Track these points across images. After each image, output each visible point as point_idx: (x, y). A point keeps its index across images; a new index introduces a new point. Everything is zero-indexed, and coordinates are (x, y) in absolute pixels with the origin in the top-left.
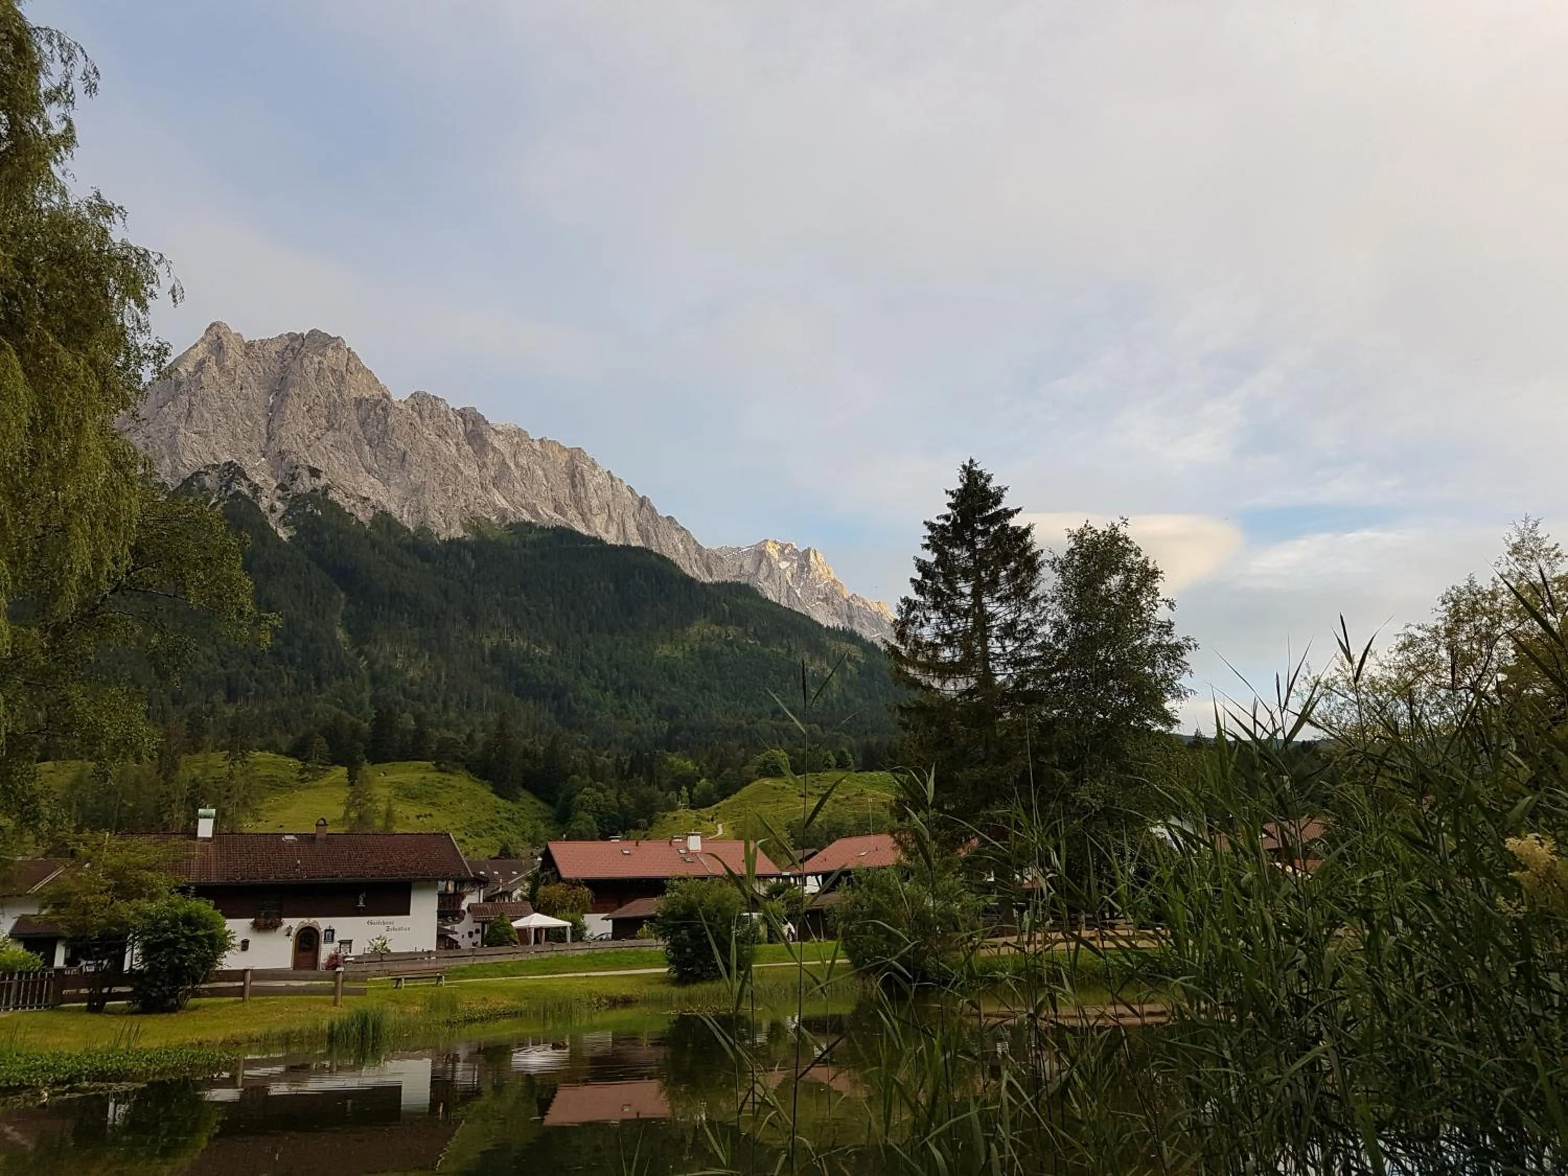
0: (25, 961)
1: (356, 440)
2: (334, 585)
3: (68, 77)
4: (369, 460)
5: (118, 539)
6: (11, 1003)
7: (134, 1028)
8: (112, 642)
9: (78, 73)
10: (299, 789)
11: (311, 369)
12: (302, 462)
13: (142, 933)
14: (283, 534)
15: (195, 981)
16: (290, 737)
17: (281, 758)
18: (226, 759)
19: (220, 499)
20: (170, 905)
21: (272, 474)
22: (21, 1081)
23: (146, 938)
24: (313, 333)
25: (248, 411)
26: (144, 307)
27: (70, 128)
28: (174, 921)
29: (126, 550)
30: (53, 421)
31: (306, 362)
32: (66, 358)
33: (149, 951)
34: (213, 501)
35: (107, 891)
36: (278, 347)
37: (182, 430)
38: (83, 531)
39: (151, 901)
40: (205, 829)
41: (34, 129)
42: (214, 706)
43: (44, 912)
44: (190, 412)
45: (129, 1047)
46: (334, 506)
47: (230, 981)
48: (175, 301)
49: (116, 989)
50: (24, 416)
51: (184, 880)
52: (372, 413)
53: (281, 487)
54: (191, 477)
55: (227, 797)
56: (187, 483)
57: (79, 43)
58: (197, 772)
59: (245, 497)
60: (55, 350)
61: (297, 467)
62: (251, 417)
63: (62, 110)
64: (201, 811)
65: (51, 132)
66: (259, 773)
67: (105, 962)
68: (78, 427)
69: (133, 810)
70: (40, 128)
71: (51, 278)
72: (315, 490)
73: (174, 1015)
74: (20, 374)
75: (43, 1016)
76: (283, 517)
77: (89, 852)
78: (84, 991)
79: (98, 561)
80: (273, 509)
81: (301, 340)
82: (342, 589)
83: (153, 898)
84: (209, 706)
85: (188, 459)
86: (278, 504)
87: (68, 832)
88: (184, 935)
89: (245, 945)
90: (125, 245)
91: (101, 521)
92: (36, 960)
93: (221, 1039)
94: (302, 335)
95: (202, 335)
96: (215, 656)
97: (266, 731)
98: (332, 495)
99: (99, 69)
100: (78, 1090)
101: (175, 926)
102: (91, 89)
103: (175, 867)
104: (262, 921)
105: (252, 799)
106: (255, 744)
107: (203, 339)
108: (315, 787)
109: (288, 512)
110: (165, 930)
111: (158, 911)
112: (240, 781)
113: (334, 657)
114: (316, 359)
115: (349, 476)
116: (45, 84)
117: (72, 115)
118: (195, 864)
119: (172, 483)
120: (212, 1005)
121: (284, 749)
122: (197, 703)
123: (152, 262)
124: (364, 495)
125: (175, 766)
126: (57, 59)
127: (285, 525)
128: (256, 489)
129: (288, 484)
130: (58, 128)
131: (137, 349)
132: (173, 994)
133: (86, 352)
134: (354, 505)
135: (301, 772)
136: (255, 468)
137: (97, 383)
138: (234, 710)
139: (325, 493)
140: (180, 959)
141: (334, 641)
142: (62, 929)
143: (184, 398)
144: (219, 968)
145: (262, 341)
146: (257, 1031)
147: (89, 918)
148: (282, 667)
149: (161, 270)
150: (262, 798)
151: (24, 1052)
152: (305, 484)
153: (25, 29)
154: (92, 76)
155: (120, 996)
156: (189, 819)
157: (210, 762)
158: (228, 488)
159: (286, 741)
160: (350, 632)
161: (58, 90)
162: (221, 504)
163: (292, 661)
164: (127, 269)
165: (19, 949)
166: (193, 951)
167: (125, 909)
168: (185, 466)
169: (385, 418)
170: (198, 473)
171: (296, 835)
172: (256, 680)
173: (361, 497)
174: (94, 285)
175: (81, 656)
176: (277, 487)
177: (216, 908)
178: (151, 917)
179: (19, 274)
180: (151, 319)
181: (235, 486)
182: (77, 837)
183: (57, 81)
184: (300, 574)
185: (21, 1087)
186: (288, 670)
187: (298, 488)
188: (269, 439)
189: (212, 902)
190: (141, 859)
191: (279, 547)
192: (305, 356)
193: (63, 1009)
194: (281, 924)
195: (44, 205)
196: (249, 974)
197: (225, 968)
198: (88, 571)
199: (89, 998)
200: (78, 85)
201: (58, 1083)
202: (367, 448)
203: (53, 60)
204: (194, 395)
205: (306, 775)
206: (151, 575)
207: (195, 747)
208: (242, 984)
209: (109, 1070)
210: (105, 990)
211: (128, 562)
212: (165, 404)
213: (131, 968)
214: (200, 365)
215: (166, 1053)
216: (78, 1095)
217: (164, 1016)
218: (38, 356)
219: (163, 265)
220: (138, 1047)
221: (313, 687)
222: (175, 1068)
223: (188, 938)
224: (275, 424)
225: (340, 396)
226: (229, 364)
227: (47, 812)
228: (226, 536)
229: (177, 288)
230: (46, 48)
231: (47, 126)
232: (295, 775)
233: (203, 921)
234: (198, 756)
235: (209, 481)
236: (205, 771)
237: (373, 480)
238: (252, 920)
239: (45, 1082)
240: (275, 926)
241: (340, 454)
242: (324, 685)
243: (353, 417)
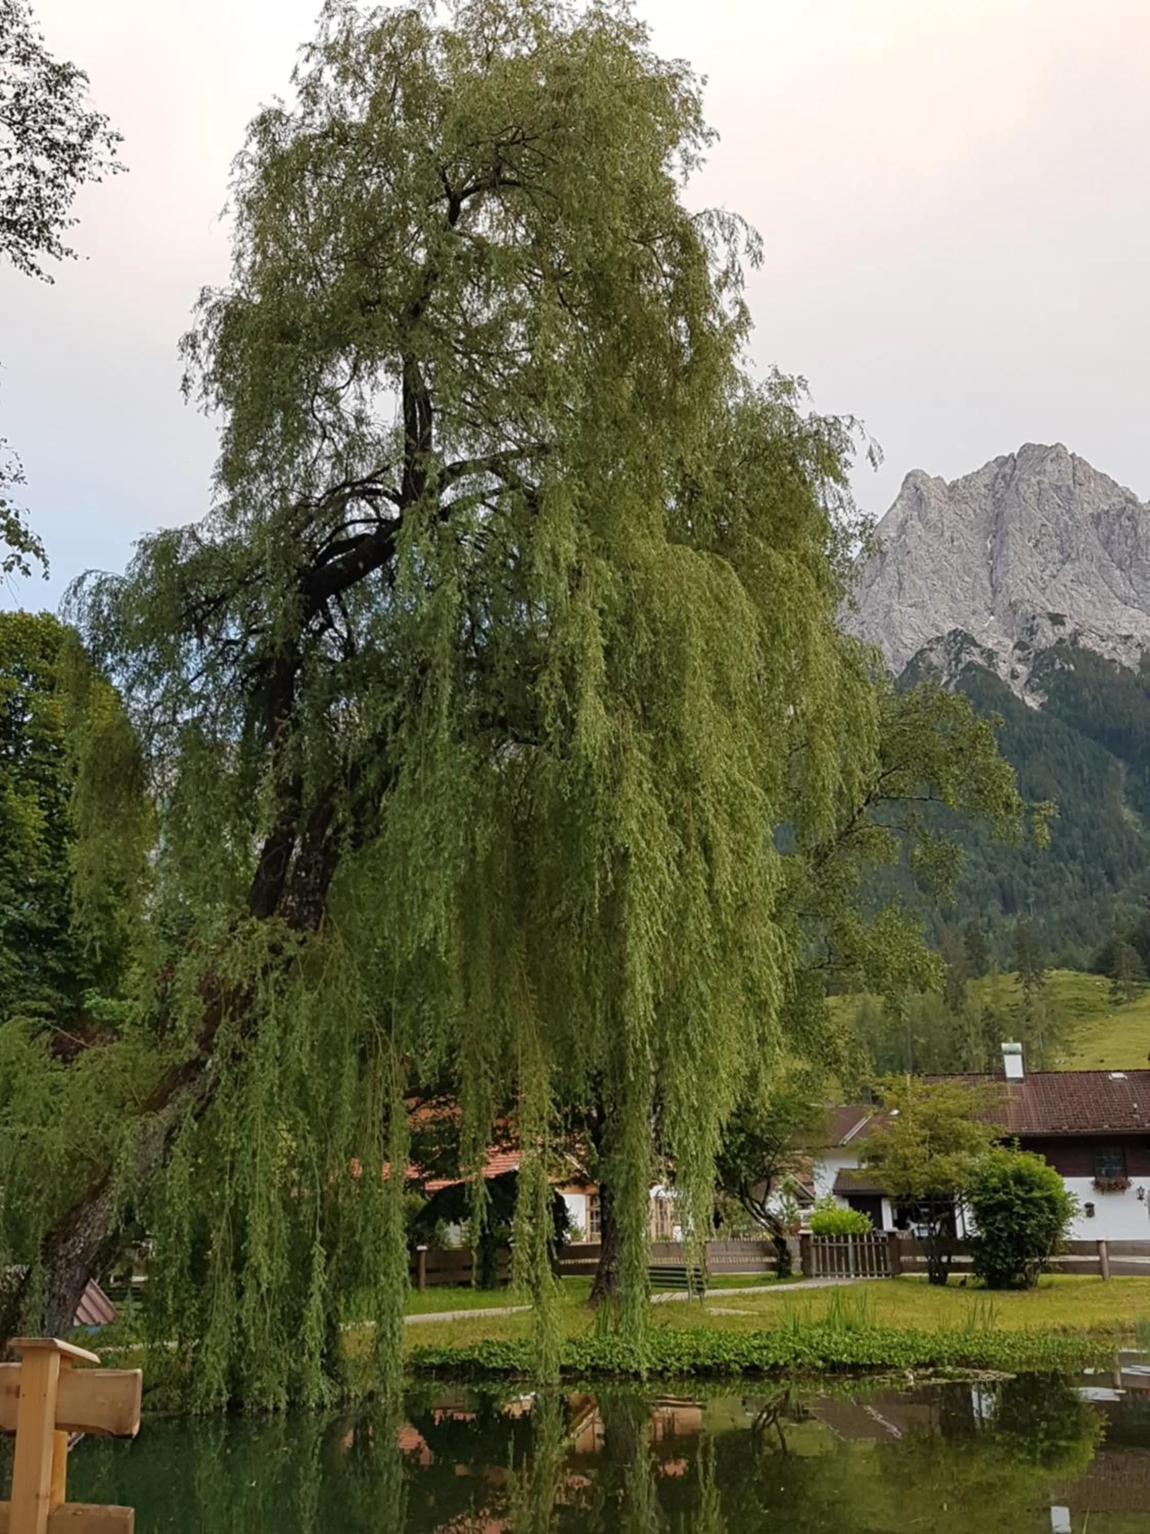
0: (854, 1222)
1: (1101, 567)
2: (1108, 753)
3: (733, 256)
4: (1123, 588)
5: (862, 745)
6: (852, 1268)
7: (987, 1307)
8: (874, 859)
9: (741, 246)
10: (1114, 1013)
11: (1029, 493)
12: (1039, 610)
13: (970, 1194)
14: (1032, 702)
15: (1042, 1253)
16: (1090, 949)
17: (1083, 976)
18: (1017, 981)
19: (952, 676)
20: (995, 1160)
21: (1006, 633)
22: (883, 1360)
23: (976, 1199)
24: (1026, 448)
25: (964, 565)
26: (844, 482)
27: (744, 311)
28: (1004, 1179)
29: (873, 756)
30: (779, 631)
31: (1023, 487)
32: (778, 559)
33: (983, 1214)
34: (945, 679)
35: (923, 1142)
36: (987, 480)
37: (896, 607)
38: (829, 743)
39: (973, 1155)
40: (1014, 1067)
41: (711, 325)
42: (990, 920)
43: (864, 1166)
44: (900, 583)
45: (985, 1329)
46: (1090, 656)
47: (1081, 1254)
48: (875, 464)
49: (956, 1259)
50: (754, 634)
51: (1006, 1130)
52: (1117, 527)
53: (1020, 645)
54: (915, 658)
55: (1029, 1028)
56: (912, 665)
57: (739, 213)
58: (988, 999)
59: (978, 668)
60: (768, 556)
61: (1034, 618)
62: (968, 571)
63: (732, 295)
64: (1004, 1046)
65: (727, 321)
66: (1060, 997)
67: (938, 1227)
68: (803, 632)
69: (927, 1049)
70: (717, 323)
71: (751, 480)
72: (1061, 641)
73: (1026, 1293)
74: (742, 591)
75: (886, 1286)
76: (1028, 681)
77: (895, 1097)
78: (921, 1259)
79: (847, 773)
80: (1014, 675)
81: (1011, 463)
82: (1119, 756)
83: (973, 1150)
84: (986, 919)
85: (908, 637)
86: (1020, 668)
87: (867, 1076)
88: (1018, 1197)
89: (1090, 1210)
90: (814, 418)
91: (843, 727)
92: (864, 1221)
93: (1087, 1326)
94: (1012, 455)
95: (899, 491)
96: (981, 859)
97: (1058, 943)
98: (1083, 642)
99: (761, 234)
100: (944, 1376)
101: (1006, 1186)
102: (757, 258)
103: (991, 1114)
104: (1104, 1180)
105: (1059, 1028)
106: (1047, 961)
107: (900, 496)
108: (1133, 1010)
109: (1033, 674)
110: (996, 1191)
111: (983, 1167)
112: (1040, 1007)
113: (1125, 843)
114: (1034, 480)
115: (1100, 614)
116: (714, 273)
117: (744, 295)
118: (1011, 1109)
119: (896, 668)
120: (1068, 1284)
121: (1086, 964)
122: (971, 919)
123: (843, 429)
124: (1125, 633)
125: (961, 993)
126: (720, 240)
127: (1033, 690)
128: (990, 655)
129: (1026, 640)
130: (732, 314)
131: (844, 529)
132: (1019, 1267)
133: (797, 548)
134: (1114, 649)
135: (1113, 992)
136: (985, 631)
137: (813, 580)
138: (1015, 922)
139: (1074, 642)
140: (1020, 1225)
141: (1121, 824)
142: (885, 1185)
143: (891, 569)
144: (1066, 1238)
145: (965, 478)
146: (1129, 1318)
147: (910, 1173)
148: (1062, 864)
149: (854, 434)
150: (1071, 1027)
151: (878, 1326)
152: (1047, 636)
153: (687, 224)
154: (755, 245)
155: (960, 1267)
156: (990, 1056)
157: (1000, 986)
158: (958, 660)
159: (1086, 955)
160: (1138, 808)
161: (726, 273)
162: (954, 682)
163: (1073, 856)
164: (820, 444)
165: (843, 1208)
166: (1033, 1216)
167: (947, 1163)
168: (906, 646)
169: (1134, 528)
170: (921, 652)
171: (1125, 1072)
172: (1034, 884)
173: (1120, 636)
174: (791, 473)
175: (847, 879)
176: (1015, 647)
177: (1048, 1164)
178: (976, 1174)
179: (722, 486)
180: (853, 492)
181: (966, 658)
182: (879, 1080)
183: (723, 265)
184: (1062, 746)
185: (883, 1368)
186: (1071, 867)
187: (1040, 642)
188: (995, 592)
189: (1042, 1157)
190: (951, 1104)
191: (1030, 719)
192: (1021, 479)
193: (905, 1280)
194: (1129, 1185)
195: (731, 404)
196: (1103, 1246)
197: (1074, 1238)
198: (841, 787)
199: (928, 1267)
200: (744, 260)
201: (919, 1365)
202: (1118, 572)
203: (716, 244)
204: (902, 562)
205: (1120, 995)
206: (903, 781)
207: (979, 969)
208: (1097, 1258)
209: (972, 1353)
210: (944, 1259)
211: (878, 769)
212: (873, 581)
213: (965, 1233)
214: (903, 528)
215: (1029, 1339)
216: (944, 1381)
217: (1015, 1293)
218: (752, 567)
219: (856, 428)
220: (996, 1329)
221: (1107, 885)
222: (1042, 1359)
223: (1025, 1202)
224: (998, 573)
225: (1072, 517)
226: (933, 516)
227: (845, 1053)
228: (975, 719)
229: (875, 449)
230: (708, 233)
231: (722, 317)
232: (1105, 996)
233: (1037, 1179)
234: (987, 980)
235: (935, 658)
236: (997, 998)
237: (1132, 611)
238: (1092, 1179)
239: (907, 1362)
240: (1122, 1187)
241: (1084, 589)
242: (1119, 879)
243: (1093, 539)
